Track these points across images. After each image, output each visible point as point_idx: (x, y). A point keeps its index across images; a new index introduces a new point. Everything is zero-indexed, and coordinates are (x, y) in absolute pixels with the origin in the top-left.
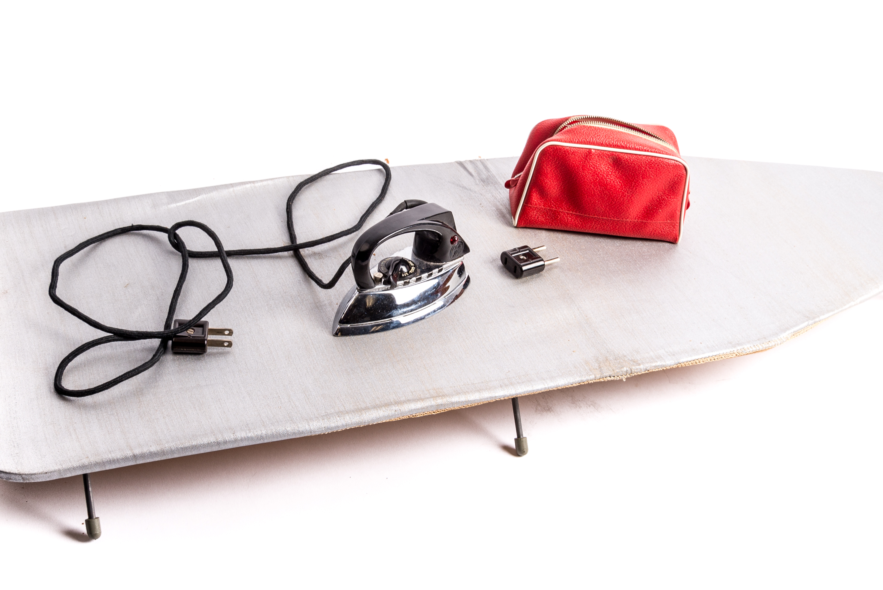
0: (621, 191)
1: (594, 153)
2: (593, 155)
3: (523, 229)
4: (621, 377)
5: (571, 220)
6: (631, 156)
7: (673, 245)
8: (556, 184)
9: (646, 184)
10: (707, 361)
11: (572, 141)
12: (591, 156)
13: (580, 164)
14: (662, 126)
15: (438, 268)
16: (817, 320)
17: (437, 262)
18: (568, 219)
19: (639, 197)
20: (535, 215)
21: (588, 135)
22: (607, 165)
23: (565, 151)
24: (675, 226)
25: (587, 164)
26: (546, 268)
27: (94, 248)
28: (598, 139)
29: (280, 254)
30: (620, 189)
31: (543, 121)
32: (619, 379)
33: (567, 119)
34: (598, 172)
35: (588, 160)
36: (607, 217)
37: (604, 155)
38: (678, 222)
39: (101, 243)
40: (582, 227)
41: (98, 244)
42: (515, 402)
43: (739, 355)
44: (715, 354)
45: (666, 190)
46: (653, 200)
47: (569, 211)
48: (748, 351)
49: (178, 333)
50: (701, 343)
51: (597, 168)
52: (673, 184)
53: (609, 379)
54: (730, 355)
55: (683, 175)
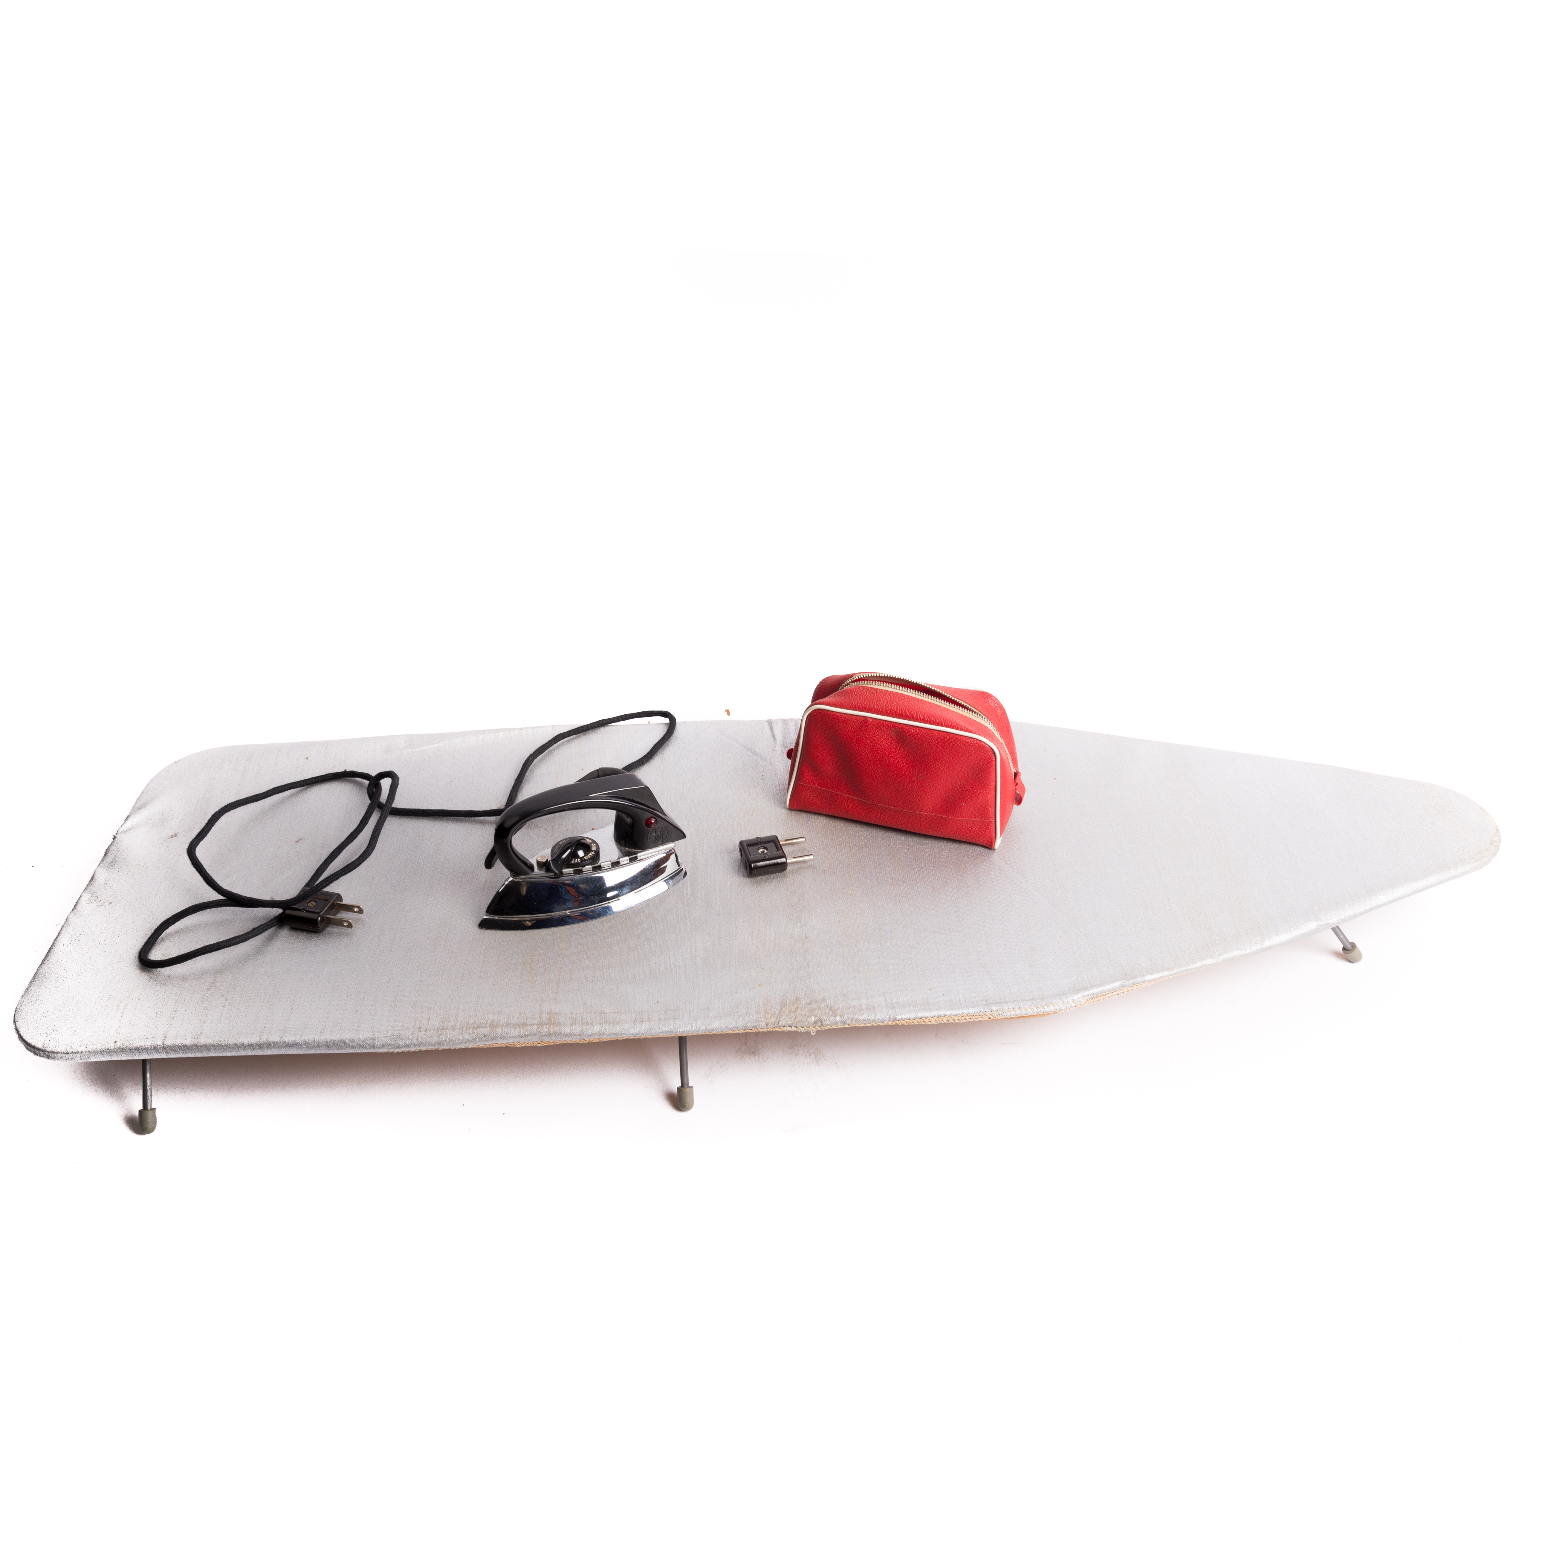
0: (909, 775)
1: (871, 723)
2: (870, 725)
3: (797, 813)
4: (808, 1028)
5: (853, 806)
6: (919, 730)
7: (987, 850)
8: (830, 759)
9: (940, 769)
10: (942, 1022)
11: (843, 706)
12: (867, 726)
13: (854, 736)
14: (983, 692)
15: (629, 856)
16: (1139, 980)
17: (632, 849)
18: (848, 805)
19: (933, 785)
20: (810, 796)
21: (865, 699)
22: (888, 739)
23: (834, 718)
24: (988, 826)
25: (862, 737)
26: (789, 868)
27: (299, 792)
28: (877, 706)
29: (487, 818)
30: (906, 771)
31: (827, 678)
32: (804, 1031)
33: (850, 676)
34: (878, 748)
35: (863, 732)
36: (895, 807)
37: (884, 726)
38: (993, 821)
39: (306, 789)
40: (866, 816)
41: (302, 790)
42: (682, 1041)
43: (994, 1018)
44: (954, 1012)
45: (969, 777)
46: (954, 790)
47: (849, 794)
48: (1009, 1014)
49: (292, 905)
50: (944, 995)
51: (876, 743)
52: (977, 770)
53: (789, 1029)
54: (979, 1017)
55: (990, 759)
